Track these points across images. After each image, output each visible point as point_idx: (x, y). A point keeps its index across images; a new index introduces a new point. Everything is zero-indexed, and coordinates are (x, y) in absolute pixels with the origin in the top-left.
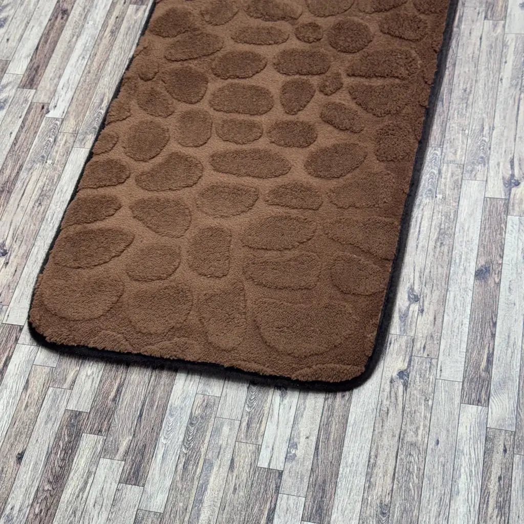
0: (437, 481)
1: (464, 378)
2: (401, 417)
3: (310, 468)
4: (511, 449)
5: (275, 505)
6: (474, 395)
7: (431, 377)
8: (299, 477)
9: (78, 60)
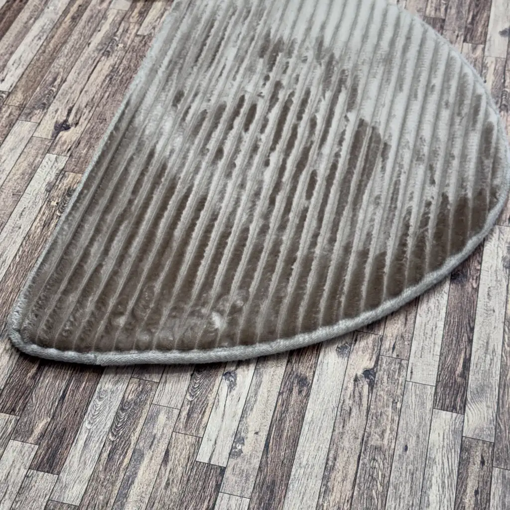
0: (405, 490)
1: (437, 382)
2: (366, 418)
3: (257, 466)
4: (490, 462)
5: (214, 505)
6: (448, 401)
7: (400, 379)
8: (244, 475)
9: (33, 40)
